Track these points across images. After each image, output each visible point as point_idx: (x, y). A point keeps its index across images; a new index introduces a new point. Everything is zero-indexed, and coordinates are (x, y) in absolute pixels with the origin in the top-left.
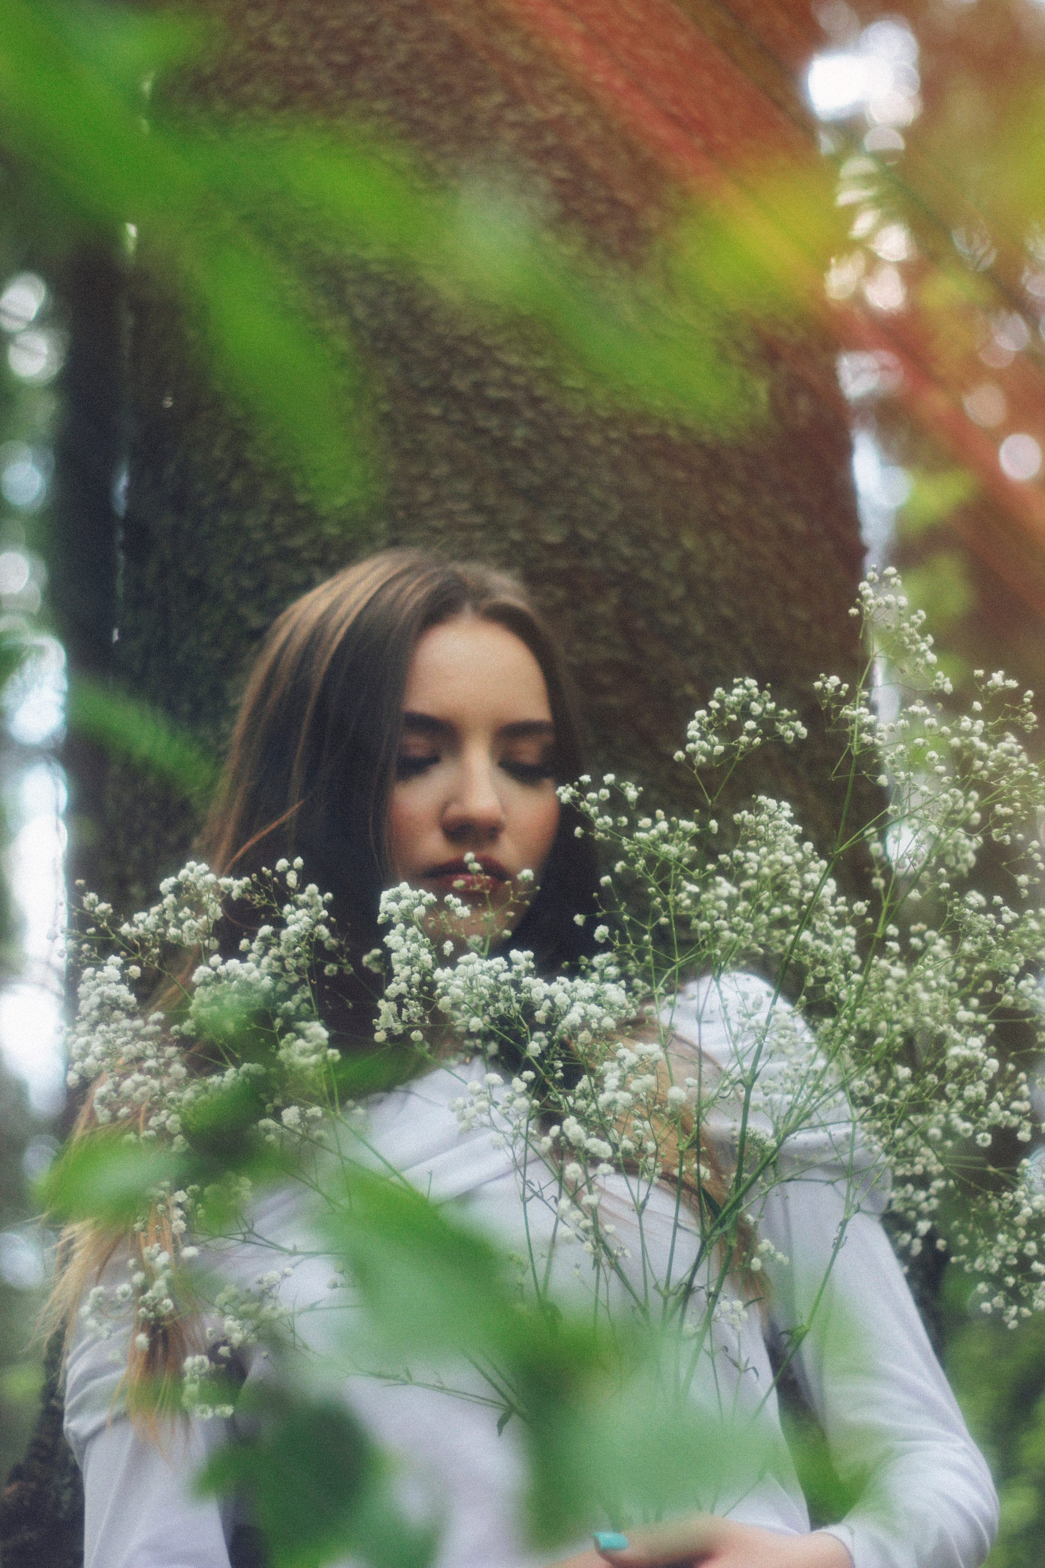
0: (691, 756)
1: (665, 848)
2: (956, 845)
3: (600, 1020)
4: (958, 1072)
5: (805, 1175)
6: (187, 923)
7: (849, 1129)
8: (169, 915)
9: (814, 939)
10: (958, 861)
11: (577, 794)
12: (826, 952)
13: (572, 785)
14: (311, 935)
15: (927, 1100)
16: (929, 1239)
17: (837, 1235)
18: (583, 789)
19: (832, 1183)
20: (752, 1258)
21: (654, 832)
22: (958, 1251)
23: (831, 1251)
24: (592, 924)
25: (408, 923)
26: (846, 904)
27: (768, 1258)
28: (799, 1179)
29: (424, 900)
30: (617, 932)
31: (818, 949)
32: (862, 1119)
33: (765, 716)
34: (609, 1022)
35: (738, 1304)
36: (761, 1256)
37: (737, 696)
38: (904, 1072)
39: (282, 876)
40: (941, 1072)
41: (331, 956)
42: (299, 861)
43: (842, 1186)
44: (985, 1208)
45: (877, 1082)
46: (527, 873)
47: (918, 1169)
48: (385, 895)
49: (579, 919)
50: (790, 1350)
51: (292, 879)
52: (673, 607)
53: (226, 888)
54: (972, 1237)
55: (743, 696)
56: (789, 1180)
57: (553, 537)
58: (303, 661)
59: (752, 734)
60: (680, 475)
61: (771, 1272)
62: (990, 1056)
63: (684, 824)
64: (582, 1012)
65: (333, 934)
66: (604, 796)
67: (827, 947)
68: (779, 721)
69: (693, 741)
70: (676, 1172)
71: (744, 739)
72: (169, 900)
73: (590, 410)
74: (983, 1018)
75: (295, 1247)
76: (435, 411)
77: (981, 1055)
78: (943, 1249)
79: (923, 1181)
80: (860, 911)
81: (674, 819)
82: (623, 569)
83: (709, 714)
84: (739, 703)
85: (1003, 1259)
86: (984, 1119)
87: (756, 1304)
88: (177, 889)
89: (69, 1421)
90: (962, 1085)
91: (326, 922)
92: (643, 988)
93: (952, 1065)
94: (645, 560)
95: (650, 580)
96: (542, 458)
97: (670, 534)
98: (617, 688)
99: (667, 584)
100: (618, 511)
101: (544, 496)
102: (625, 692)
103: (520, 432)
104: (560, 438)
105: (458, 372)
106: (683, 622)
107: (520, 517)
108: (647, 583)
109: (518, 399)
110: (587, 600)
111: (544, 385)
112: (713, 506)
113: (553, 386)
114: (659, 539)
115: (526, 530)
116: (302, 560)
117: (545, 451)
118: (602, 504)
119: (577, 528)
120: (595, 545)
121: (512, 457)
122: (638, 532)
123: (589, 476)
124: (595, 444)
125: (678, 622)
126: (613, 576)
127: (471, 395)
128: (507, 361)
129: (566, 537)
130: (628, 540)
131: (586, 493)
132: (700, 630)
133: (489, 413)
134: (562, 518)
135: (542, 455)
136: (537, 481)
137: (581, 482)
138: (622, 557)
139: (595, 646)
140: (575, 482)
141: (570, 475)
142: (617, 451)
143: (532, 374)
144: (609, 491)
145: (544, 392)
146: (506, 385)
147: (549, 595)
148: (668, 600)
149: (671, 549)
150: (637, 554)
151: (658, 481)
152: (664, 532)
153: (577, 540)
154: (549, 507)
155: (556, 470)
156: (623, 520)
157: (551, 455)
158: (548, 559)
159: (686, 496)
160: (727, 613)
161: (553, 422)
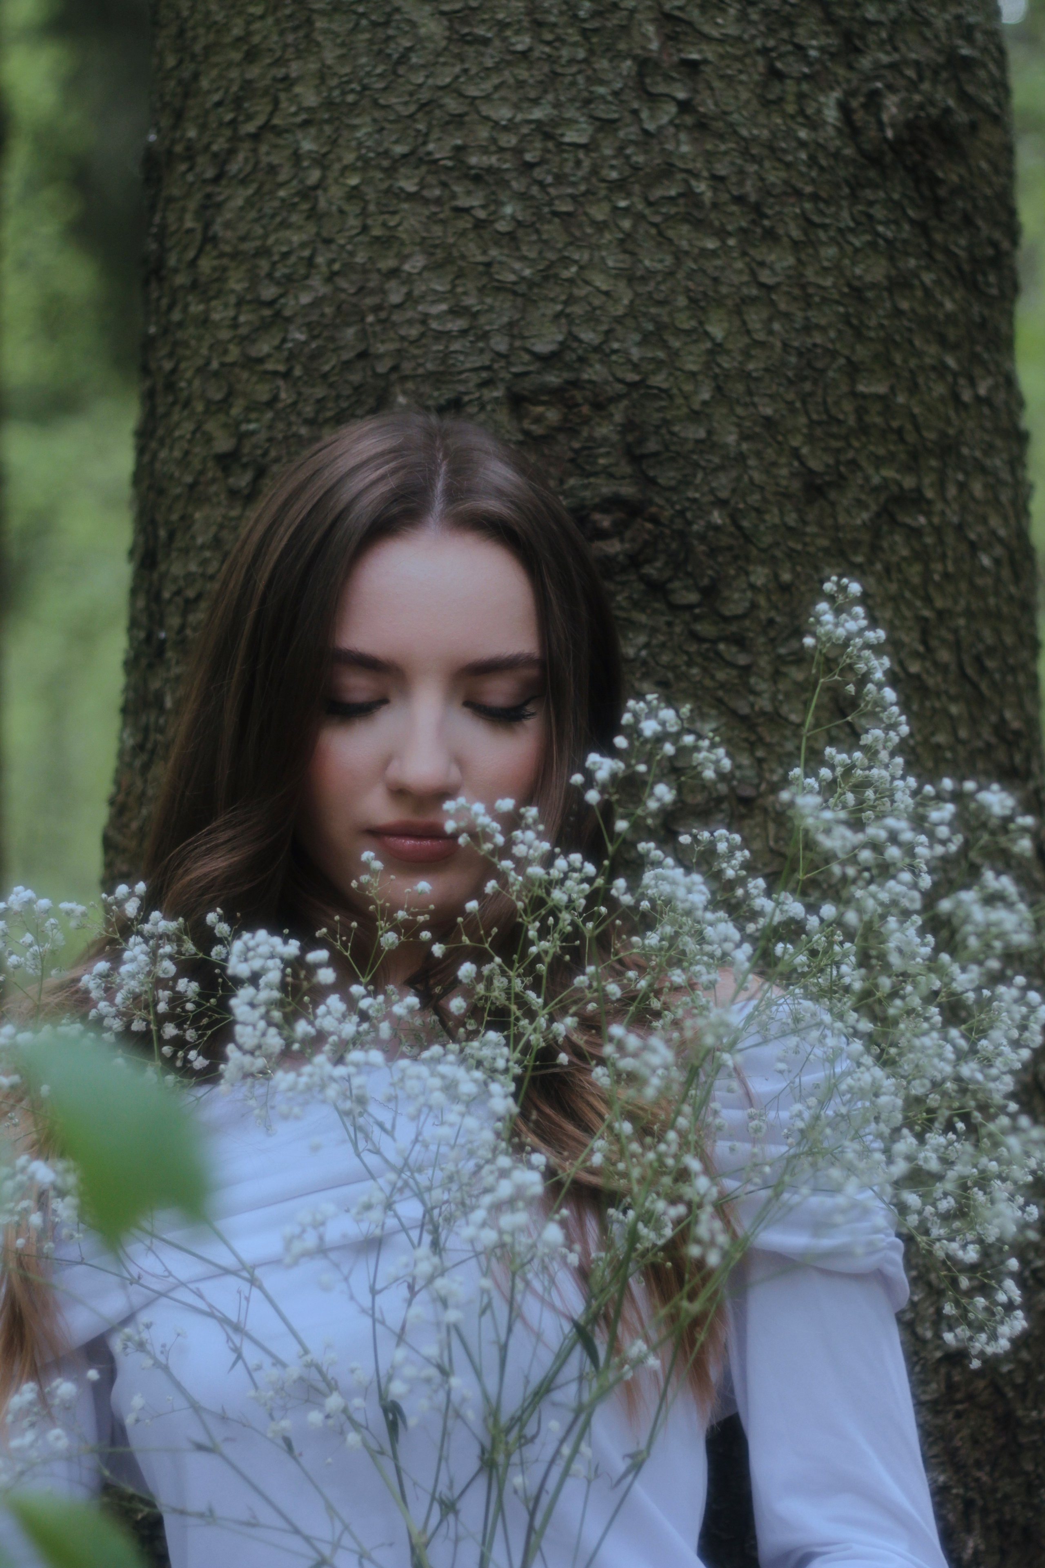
42: (139, 886)
52: (695, 416)
57: (546, 345)
60: (711, 244)
76: (411, 187)
82: (632, 377)
94: (660, 363)
95: (665, 386)
96: (534, 242)
97: (694, 323)
98: (618, 531)
99: (688, 387)
100: (626, 302)
101: (536, 290)
102: (628, 534)
103: (508, 210)
104: (555, 214)
105: (435, 134)
106: (710, 433)
107: (505, 319)
108: (660, 389)
109: (506, 166)
110: (586, 421)
111: (538, 145)
112: (753, 274)
113: (550, 145)
114: (679, 332)
115: (513, 337)
116: (266, 372)
117: (538, 232)
118: (607, 294)
119: (575, 330)
120: (597, 349)
121: (497, 244)
122: (650, 327)
123: (591, 260)
124: (600, 217)
125: (702, 434)
126: (619, 387)
127: (450, 163)
128: (494, 115)
129: (561, 343)
130: (637, 337)
131: (587, 283)
132: (731, 439)
133: (472, 187)
134: (558, 316)
135: (534, 237)
136: (527, 272)
137: (582, 268)
138: (629, 361)
139: (592, 480)
140: (574, 269)
141: (566, 261)
142: (626, 224)
143: (525, 130)
144: (616, 277)
145: (538, 153)
146: (493, 148)
147: (538, 420)
148: (689, 407)
149: (695, 342)
150: (650, 355)
151: (679, 255)
152: (685, 322)
153: (575, 345)
154: (541, 304)
155: (552, 256)
156: (632, 312)
157: (545, 237)
158: (539, 373)
159: (716, 268)
160: (768, 411)
161: (548, 194)
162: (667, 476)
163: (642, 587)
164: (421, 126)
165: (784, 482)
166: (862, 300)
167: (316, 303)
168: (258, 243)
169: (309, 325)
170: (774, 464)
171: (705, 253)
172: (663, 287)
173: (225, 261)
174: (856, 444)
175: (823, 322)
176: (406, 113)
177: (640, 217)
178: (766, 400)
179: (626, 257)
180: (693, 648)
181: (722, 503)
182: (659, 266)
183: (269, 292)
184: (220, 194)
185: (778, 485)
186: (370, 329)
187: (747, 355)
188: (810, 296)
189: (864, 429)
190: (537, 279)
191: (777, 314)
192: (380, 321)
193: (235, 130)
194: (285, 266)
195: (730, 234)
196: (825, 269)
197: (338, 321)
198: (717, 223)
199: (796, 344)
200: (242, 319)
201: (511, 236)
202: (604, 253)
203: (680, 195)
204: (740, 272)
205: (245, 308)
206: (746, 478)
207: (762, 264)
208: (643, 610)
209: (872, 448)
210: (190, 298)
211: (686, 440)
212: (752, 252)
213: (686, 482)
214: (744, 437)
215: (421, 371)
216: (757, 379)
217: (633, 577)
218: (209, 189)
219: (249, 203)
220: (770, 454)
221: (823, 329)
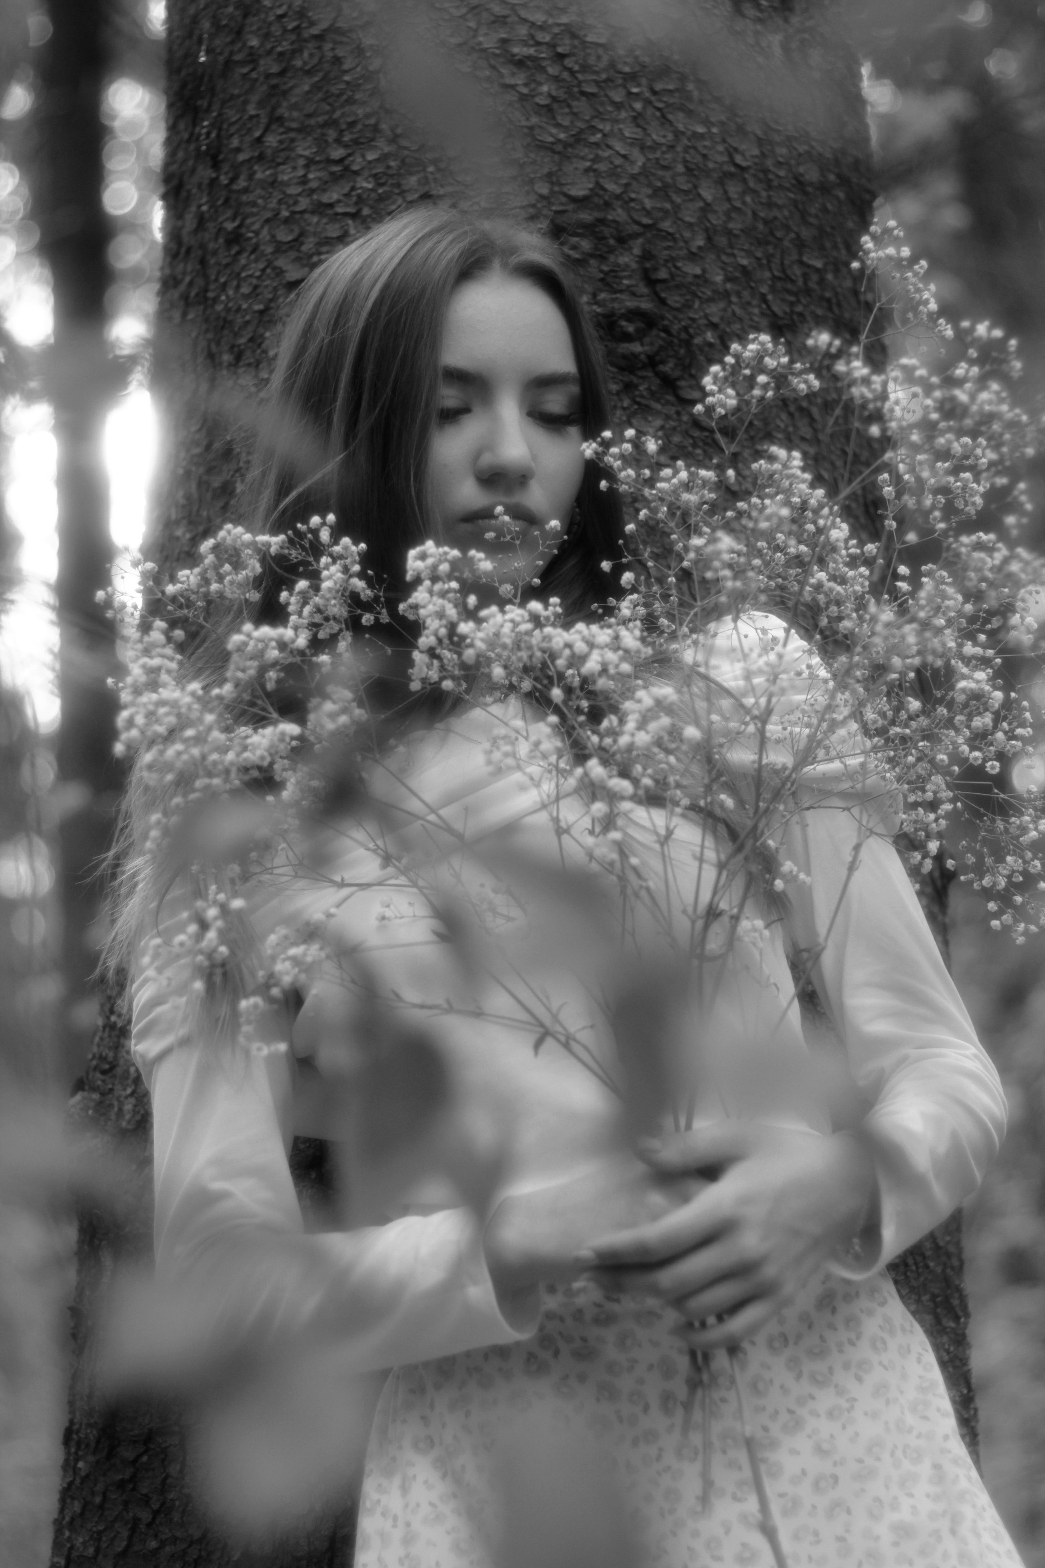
0: (710, 409)
1: (686, 496)
2: (964, 488)
3: (617, 666)
4: (966, 705)
5: (824, 803)
6: (228, 578)
7: (861, 759)
8: (210, 574)
9: (829, 580)
10: (966, 505)
11: (600, 449)
12: (838, 593)
13: (595, 440)
14: (345, 590)
15: (936, 731)
16: (939, 859)
17: (850, 859)
18: (606, 444)
19: (849, 809)
20: (774, 879)
21: (675, 481)
22: (966, 869)
23: (845, 872)
24: (618, 570)
25: (435, 579)
26: (857, 547)
27: (790, 879)
28: (819, 807)
29: (449, 557)
30: (643, 578)
31: (831, 590)
32: (875, 749)
33: (779, 369)
34: (626, 667)
35: (759, 923)
36: (783, 877)
37: (751, 351)
38: (915, 704)
39: (315, 532)
40: (950, 705)
41: (368, 607)
42: (331, 517)
43: (856, 811)
44: (991, 831)
45: (890, 714)
46: (554, 523)
47: (929, 795)
48: (412, 553)
49: (606, 565)
50: (809, 965)
51: (325, 535)
52: (693, 256)
53: (263, 545)
54: (980, 857)
55: (758, 352)
56: (808, 809)
57: (579, 191)
58: (339, 315)
59: (765, 387)
60: (701, 129)
61: (792, 895)
62: (995, 688)
63: (703, 473)
64: (599, 659)
65: (370, 585)
66: (626, 450)
67: (839, 588)
68: (793, 374)
69: (712, 394)
70: (702, 803)
71: (757, 392)
72: (210, 559)
73: (612, 65)
74: (990, 652)
75: (343, 880)
77: (987, 688)
78: (952, 869)
79: (933, 806)
80: (870, 552)
81: (693, 469)
82: (646, 221)
83: (724, 369)
84: (753, 358)
85: (1009, 877)
86: (991, 748)
87: (778, 924)
88: (215, 549)
89: (136, 1045)
90: (970, 717)
91: (362, 575)
92: (669, 626)
93: (961, 698)
94: (666, 212)
95: (671, 230)
96: (567, 114)
97: (690, 186)
98: (638, 336)
99: (687, 234)
100: (640, 164)
101: (570, 150)
102: (647, 340)
103: (545, 88)
104: (583, 93)
105: (483, 30)
106: (704, 271)
107: (546, 170)
108: (669, 233)
109: (542, 55)
110: (611, 251)
111: (567, 41)
112: (731, 156)
113: (576, 42)
114: (680, 191)
115: (552, 183)
116: (337, 214)
117: (569, 106)
118: (625, 157)
119: (601, 181)
120: (618, 197)
121: (537, 113)
122: (659, 184)
123: (612, 130)
124: (618, 99)
125: (698, 271)
126: (636, 228)
127: (498, 52)
128: (531, 19)
129: (591, 190)
130: (649, 191)
131: (609, 147)
132: (719, 278)
133: (515, 70)
134: (587, 170)
135: (567, 110)
136: (562, 136)
137: (605, 135)
138: (644, 209)
139: (618, 295)
140: (599, 136)
141: (593, 129)
142: (638, 106)
143: (556, 30)
144: (631, 145)
145: (568, 48)
146: (531, 42)
147: (574, 248)
148: (688, 249)
149: (691, 200)
150: (659, 205)
151: (678, 134)
152: (684, 184)
153: (601, 193)
154: (574, 160)
155: (581, 125)
156: (645, 172)
157: (575, 110)
158: (574, 211)
159: (705, 147)
160: (744, 262)
161: (576, 78)
162: (674, 299)
163: (658, 381)
164: (472, 24)
165: (756, 319)
166: (806, 193)
167: (384, 158)
168: (326, 117)
169: (375, 176)
170: (749, 303)
171: (695, 135)
172: (668, 156)
173: (292, 135)
174: (803, 301)
175: (780, 202)
176: (458, 14)
177: (648, 102)
178: (743, 254)
179: (639, 130)
180: (696, 433)
181: (714, 326)
182: (663, 141)
183: (337, 153)
184: (285, 83)
185: (752, 320)
186: (430, 177)
187: (728, 214)
188: (770, 180)
189: (808, 292)
190: (572, 140)
191: (748, 190)
192: (439, 170)
193: (299, 35)
194: (352, 133)
195: (713, 124)
196: (780, 163)
197: (402, 171)
198: (703, 115)
199: (762, 214)
200: (311, 176)
201: (549, 108)
202: (621, 126)
203: (677, 90)
204: (721, 153)
205: (313, 168)
206: (730, 310)
207: (736, 150)
208: (658, 401)
209: (813, 307)
210: (256, 167)
211: (687, 273)
212: (730, 140)
213: (688, 306)
214: (728, 279)
215: (476, 208)
216: (736, 236)
217: (650, 374)
218: (274, 81)
219: (316, 87)
220: (746, 294)
221: (780, 208)
